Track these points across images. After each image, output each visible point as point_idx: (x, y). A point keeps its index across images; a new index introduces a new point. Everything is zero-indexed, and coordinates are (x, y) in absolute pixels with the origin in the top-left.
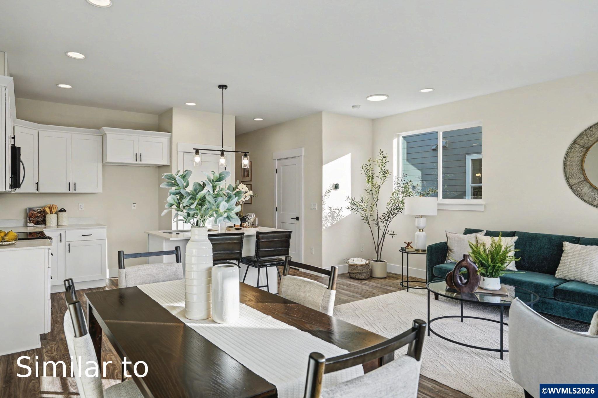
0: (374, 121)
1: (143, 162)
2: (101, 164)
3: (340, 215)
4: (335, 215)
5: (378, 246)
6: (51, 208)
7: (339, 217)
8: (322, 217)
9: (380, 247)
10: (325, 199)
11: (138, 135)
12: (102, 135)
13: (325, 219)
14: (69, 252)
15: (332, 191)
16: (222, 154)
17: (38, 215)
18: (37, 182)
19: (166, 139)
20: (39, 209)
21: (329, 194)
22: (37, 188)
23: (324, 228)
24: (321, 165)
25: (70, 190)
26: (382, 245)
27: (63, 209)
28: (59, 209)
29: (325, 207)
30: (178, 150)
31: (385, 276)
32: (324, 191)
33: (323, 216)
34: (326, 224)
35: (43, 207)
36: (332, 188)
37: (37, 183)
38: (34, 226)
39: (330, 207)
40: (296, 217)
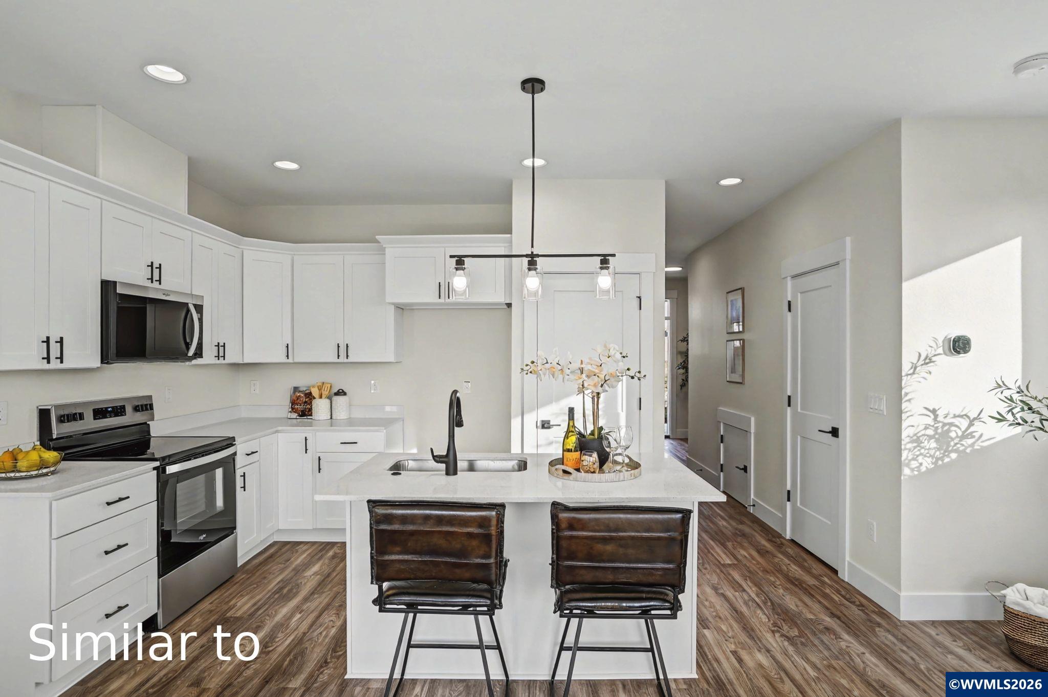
3: (977, 435)
4: (953, 435)
6: (321, 388)
7: (970, 441)
8: (900, 440)
10: (910, 385)
11: (445, 245)
13: (909, 446)
14: (320, 472)
15: (941, 360)
16: (532, 264)
17: (304, 399)
18: (288, 344)
19: (502, 249)
20: (304, 390)
21: (926, 368)
22: (287, 356)
23: (906, 471)
24: (901, 283)
25: (339, 358)
27: (341, 391)
28: (335, 391)
29: (912, 408)
32: (909, 358)
33: (903, 437)
34: (919, 461)
36: (940, 350)
37: (288, 346)
38: (297, 417)
39: (934, 411)
40: (833, 428)
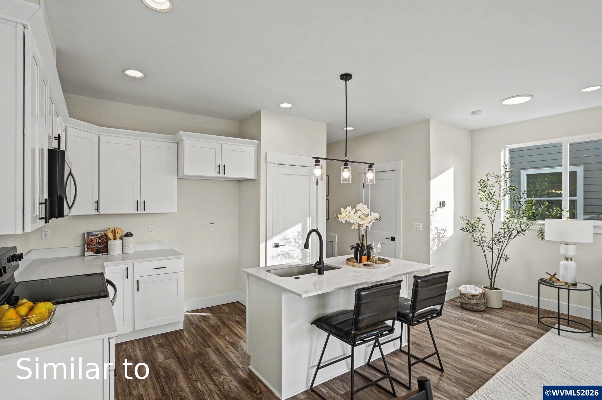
0: (472, 132)
1: (226, 176)
2: (176, 177)
3: (445, 236)
4: (441, 236)
5: (492, 271)
6: (115, 232)
7: (444, 238)
8: (430, 240)
9: (494, 272)
10: (432, 219)
11: (221, 142)
12: (176, 142)
13: (432, 242)
14: (138, 291)
15: (439, 209)
16: (346, 166)
17: (98, 241)
18: (97, 201)
19: (253, 148)
20: (99, 234)
21: (436, 212)
22: (96, 209)
23: (431, 251)
24: (429, 179)
25: (138, 211)
26: (497, 271)
27: (129, 233)
28: (124, 233)
29: (432, 227)
30: (267, 161)
31: (501, 306)
32: (432, 209)
33: (431, 238)
34: (434, 247)
35: (105, 231)
36: (439, 206)
37: (97, 203)
38: (94, 255)
39: (437, 228)
40: (392, 237)
